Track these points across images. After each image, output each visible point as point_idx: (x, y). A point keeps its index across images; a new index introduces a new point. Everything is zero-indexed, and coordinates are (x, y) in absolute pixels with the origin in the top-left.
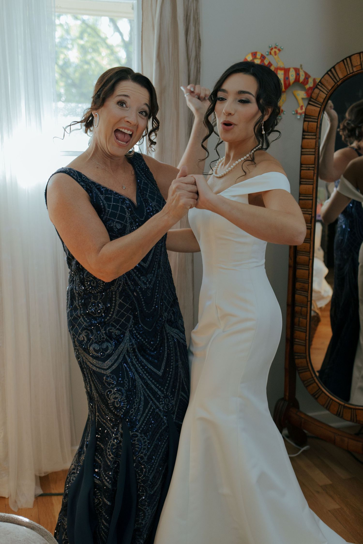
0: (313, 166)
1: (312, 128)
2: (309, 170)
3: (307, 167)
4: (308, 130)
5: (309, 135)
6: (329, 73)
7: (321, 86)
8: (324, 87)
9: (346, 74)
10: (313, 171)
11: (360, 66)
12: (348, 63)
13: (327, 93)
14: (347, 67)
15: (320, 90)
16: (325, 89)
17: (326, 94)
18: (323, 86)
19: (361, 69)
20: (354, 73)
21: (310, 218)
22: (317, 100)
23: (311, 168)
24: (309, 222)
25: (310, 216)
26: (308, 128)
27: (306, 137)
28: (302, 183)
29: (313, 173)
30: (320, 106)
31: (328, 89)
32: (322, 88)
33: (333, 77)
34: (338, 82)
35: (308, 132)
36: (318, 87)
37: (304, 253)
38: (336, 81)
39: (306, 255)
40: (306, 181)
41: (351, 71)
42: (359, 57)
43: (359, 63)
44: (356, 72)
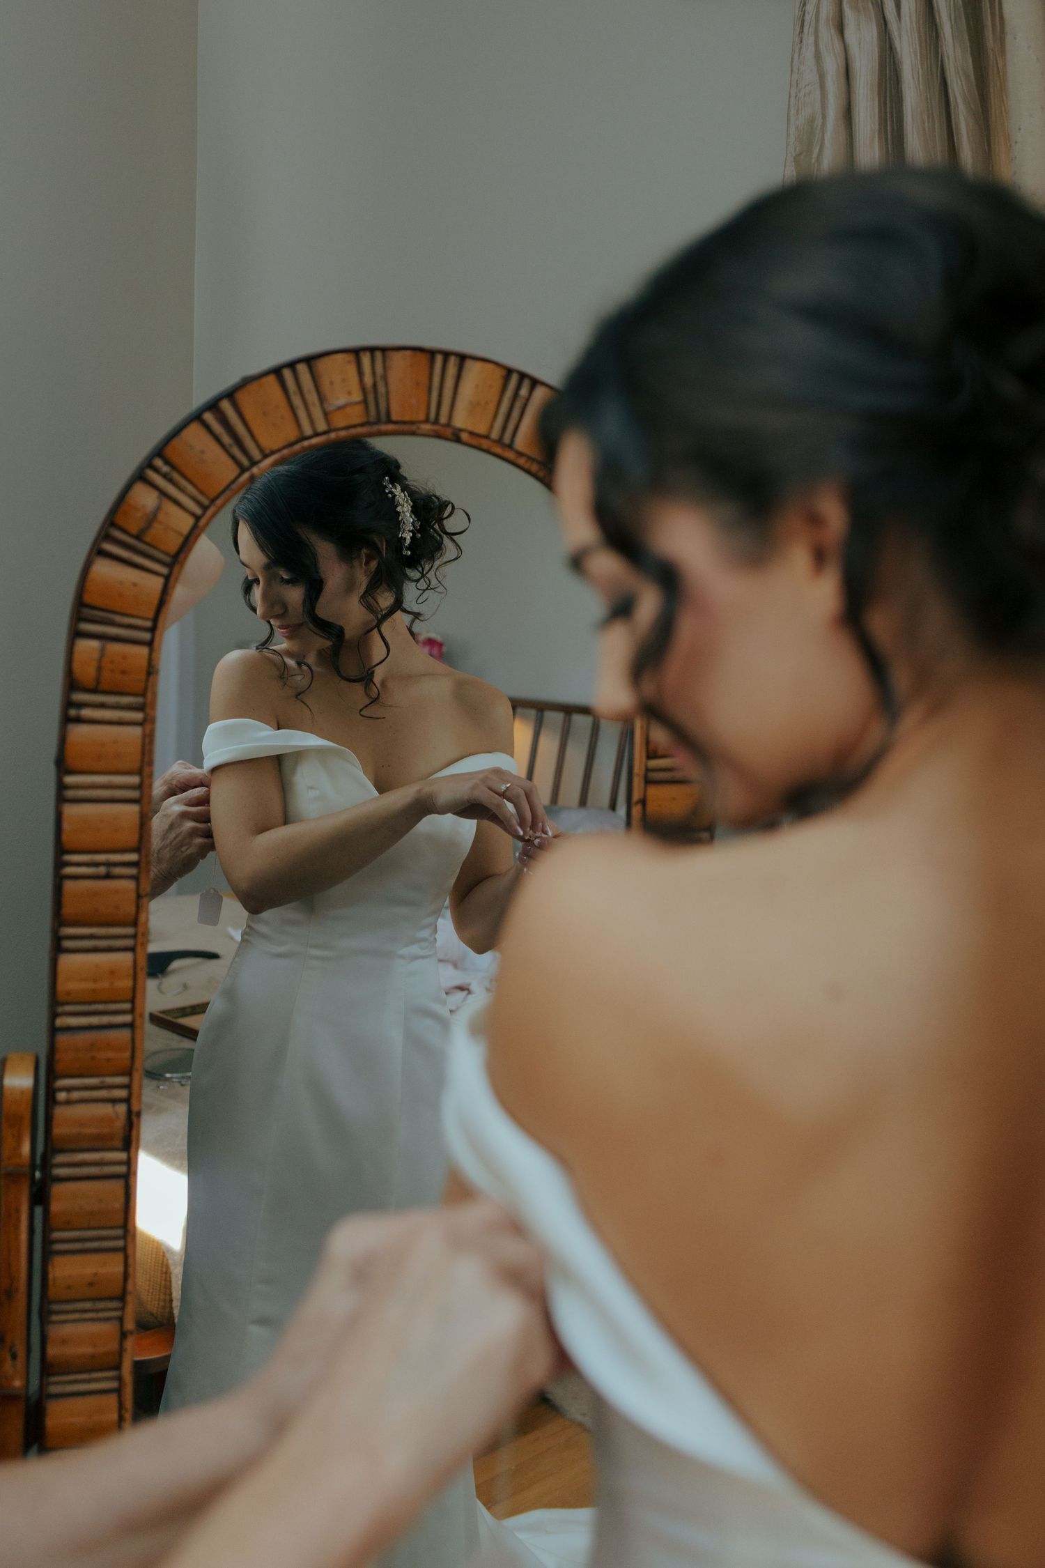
0: (134, 857)
1: (123, 672)
2: (108, 876)
3: (97, 865)
4: (98, 681)
5: (102, 706)
6: (208, 417)
7: (165, 476)
8: (183, 483)
9: (292, 435)
10: (130, 885)
11: (359, 409)
12: (305, 390)
13: (198, 511)
14: (297, 401)
15: (163, 494)
16: (190, 488)
17: (193, 514)
18: (176, 476)
19: (363, 420)
20: (333, 435)
21: (120, 1123)
22: (148, 539)
23: (117, 871)
24: (118, 1144)
25: (122, 1109)
26: (99, 669)
27: (86, 713)
28: (67, 944)
29: (133, 896)
30: (164, 570)
31: (202, 493)
32: (171, 481)
33: (226, 439)
34: (254, 463)
35: (95, 691)
36: (151, 475)
37: (88, 1305)
38: (245, 462)
39: (101, 1315)
40: (92, 937)
41: (322, 426)
42: (352, 370)
43: (357, 396)
44: (343, 433)
